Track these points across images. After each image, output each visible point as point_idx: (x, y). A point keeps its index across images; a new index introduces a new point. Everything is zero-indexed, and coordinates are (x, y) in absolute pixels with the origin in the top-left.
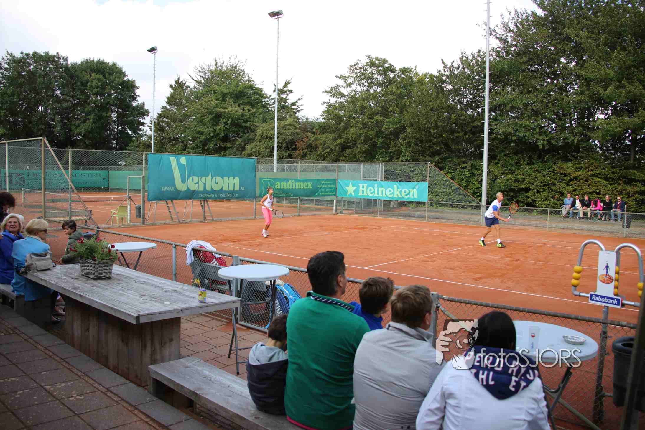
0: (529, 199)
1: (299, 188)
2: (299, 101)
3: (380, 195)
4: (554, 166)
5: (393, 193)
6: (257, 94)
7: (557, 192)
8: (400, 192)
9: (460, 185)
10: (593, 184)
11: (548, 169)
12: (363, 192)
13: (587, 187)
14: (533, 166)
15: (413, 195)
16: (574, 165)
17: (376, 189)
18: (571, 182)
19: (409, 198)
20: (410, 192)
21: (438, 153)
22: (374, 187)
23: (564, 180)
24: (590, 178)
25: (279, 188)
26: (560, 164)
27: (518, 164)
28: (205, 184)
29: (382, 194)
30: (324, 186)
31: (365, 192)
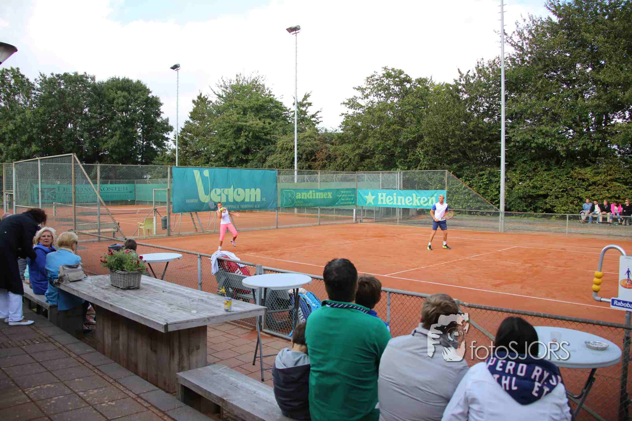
0: (548, 205)
1: (320, 198)
2: (318, 114)
3: (399, 204)
4: (572, 172)
5: (412, 201)
6: (277, 107)
7: (576, 197)
8: (420, 200)
9: (478, 192)
10: (613, 189)
11: (566, 174)
12: (382, 200)
13: (606, 192)
14: (550, 172)
15: (432, 203)
16: (592, 171)
17: (395, 198)
18: (590, 188)
19: (428, 206)
20: (428, 200)
21: (456, 161)
22: (392, 196)
23: (583, 185)
24: (609, 183)
25: (300, 198)
26: (578, 169)
27: (536, 171)
28: (227, 196)
29: (401, 202)
30: (343, 196)
31: (384, 200)
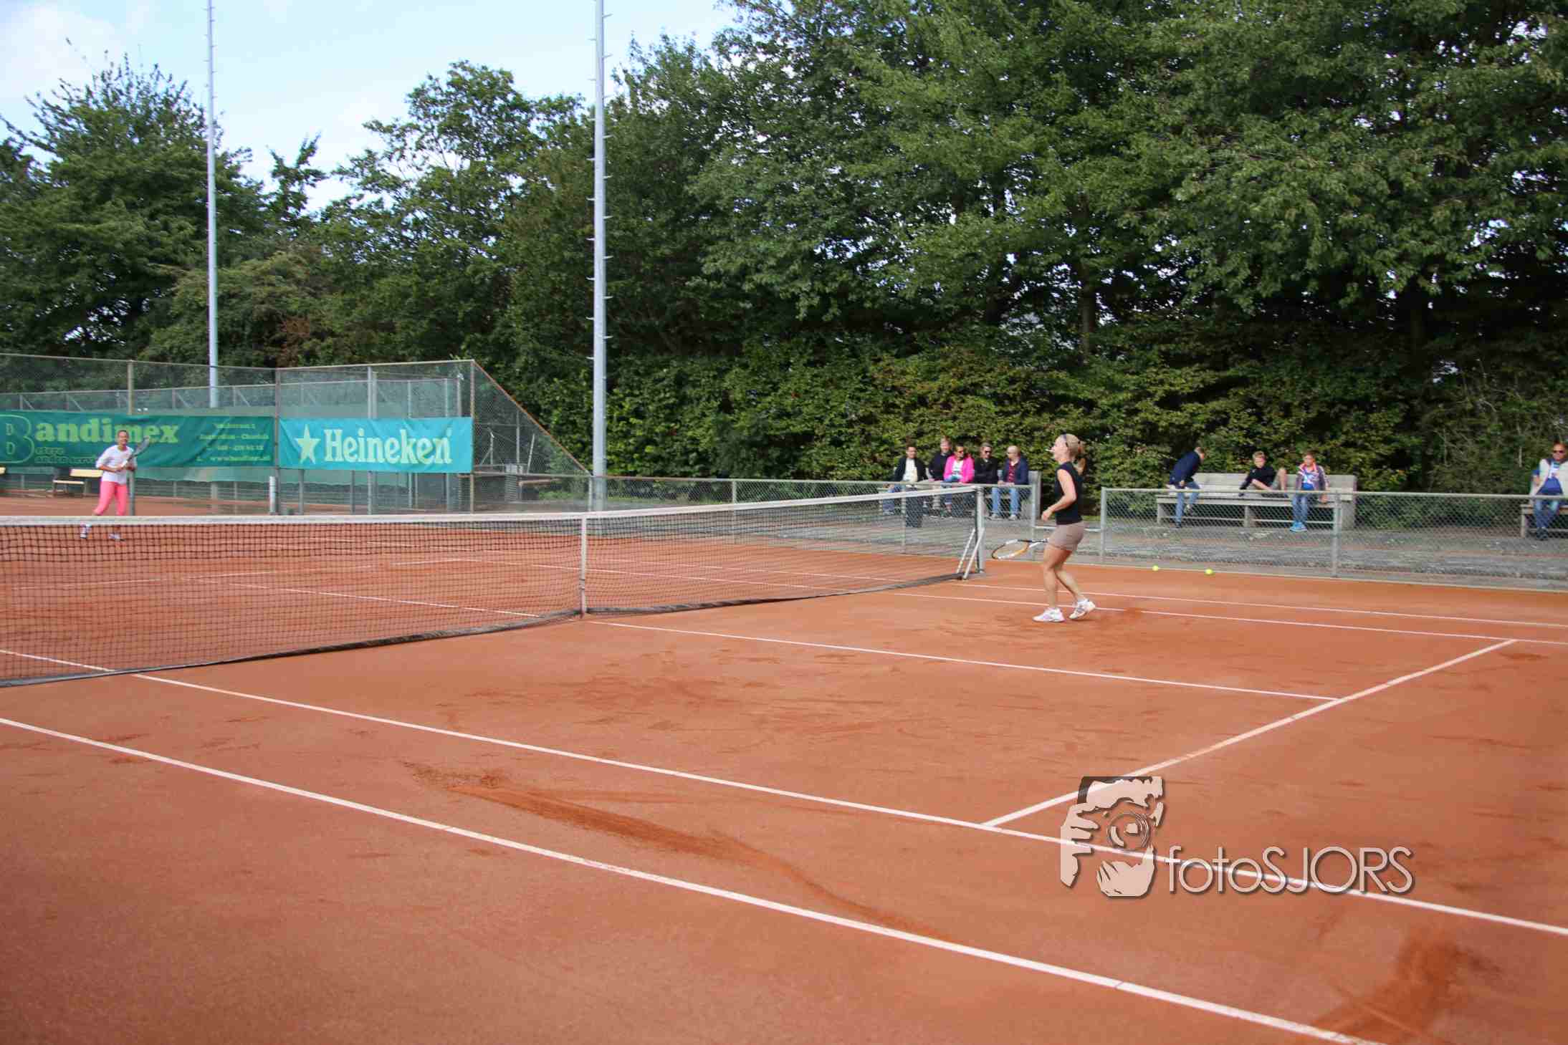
3: (371, 460)
4: (872, 368)
5: (399, 452)
11: (858, 375)
12: (334, 449)
14: (822, 369)
15: (443, 456)
16: (921, 364)
17: (361, 441)
18: (913, 413)
19: (433, 465)
20: (434, 449)
22: (356, 437)
25: (50, 438)
26: (889, 360)
29: (376, 456)
30: (223, 437)
31: (339, 452)
